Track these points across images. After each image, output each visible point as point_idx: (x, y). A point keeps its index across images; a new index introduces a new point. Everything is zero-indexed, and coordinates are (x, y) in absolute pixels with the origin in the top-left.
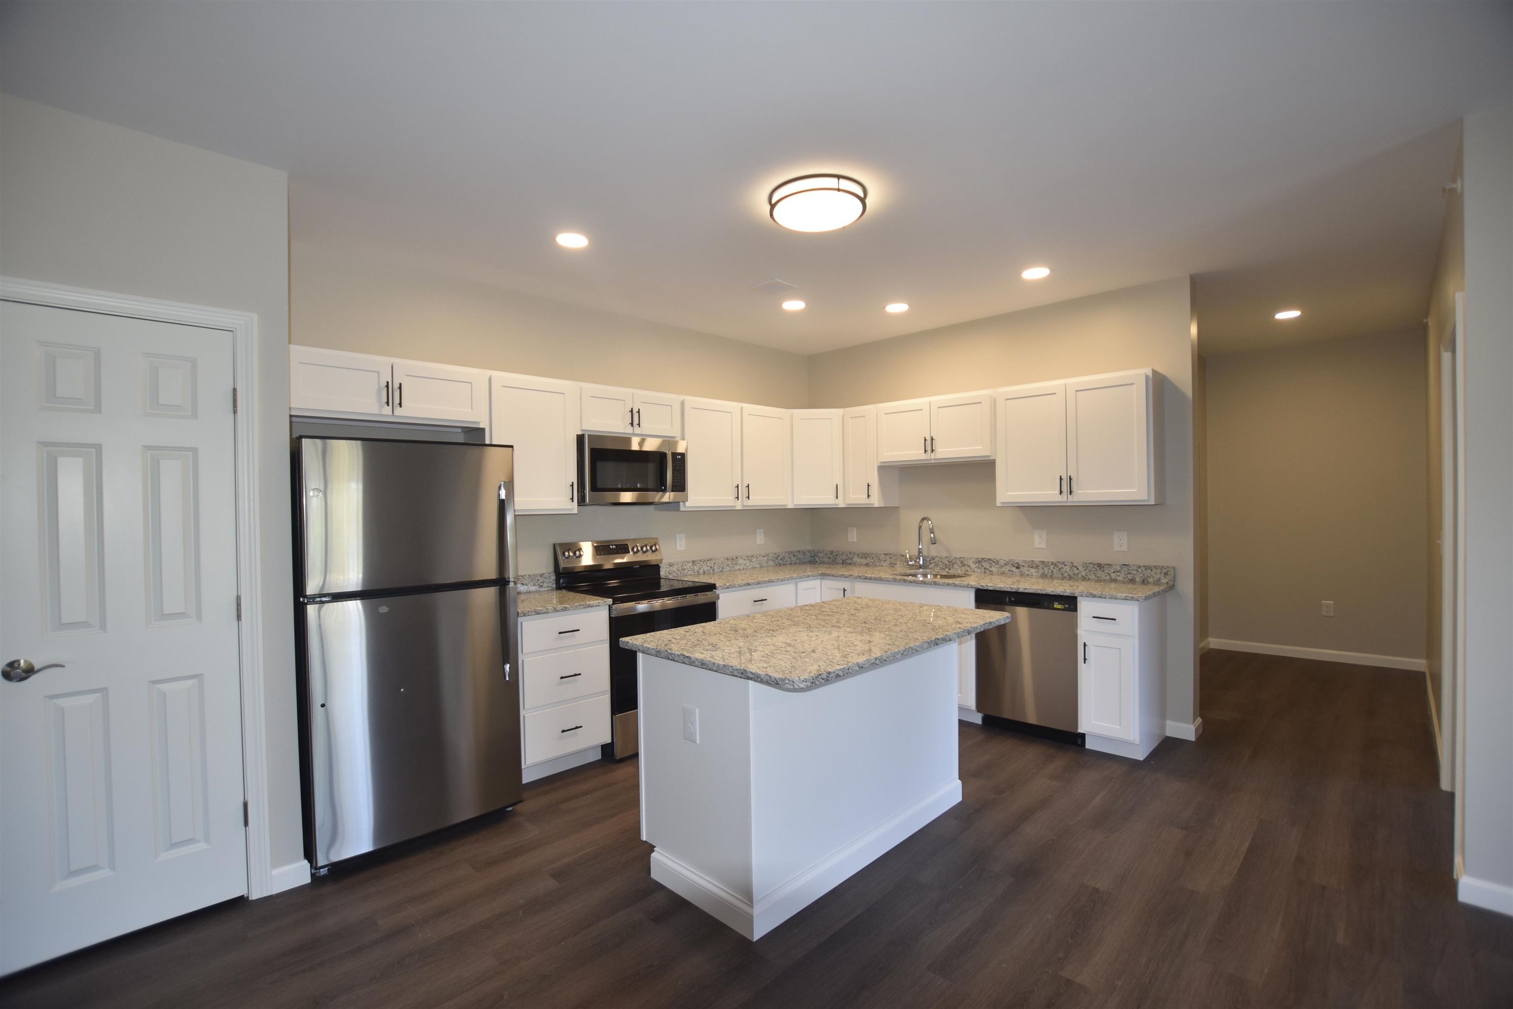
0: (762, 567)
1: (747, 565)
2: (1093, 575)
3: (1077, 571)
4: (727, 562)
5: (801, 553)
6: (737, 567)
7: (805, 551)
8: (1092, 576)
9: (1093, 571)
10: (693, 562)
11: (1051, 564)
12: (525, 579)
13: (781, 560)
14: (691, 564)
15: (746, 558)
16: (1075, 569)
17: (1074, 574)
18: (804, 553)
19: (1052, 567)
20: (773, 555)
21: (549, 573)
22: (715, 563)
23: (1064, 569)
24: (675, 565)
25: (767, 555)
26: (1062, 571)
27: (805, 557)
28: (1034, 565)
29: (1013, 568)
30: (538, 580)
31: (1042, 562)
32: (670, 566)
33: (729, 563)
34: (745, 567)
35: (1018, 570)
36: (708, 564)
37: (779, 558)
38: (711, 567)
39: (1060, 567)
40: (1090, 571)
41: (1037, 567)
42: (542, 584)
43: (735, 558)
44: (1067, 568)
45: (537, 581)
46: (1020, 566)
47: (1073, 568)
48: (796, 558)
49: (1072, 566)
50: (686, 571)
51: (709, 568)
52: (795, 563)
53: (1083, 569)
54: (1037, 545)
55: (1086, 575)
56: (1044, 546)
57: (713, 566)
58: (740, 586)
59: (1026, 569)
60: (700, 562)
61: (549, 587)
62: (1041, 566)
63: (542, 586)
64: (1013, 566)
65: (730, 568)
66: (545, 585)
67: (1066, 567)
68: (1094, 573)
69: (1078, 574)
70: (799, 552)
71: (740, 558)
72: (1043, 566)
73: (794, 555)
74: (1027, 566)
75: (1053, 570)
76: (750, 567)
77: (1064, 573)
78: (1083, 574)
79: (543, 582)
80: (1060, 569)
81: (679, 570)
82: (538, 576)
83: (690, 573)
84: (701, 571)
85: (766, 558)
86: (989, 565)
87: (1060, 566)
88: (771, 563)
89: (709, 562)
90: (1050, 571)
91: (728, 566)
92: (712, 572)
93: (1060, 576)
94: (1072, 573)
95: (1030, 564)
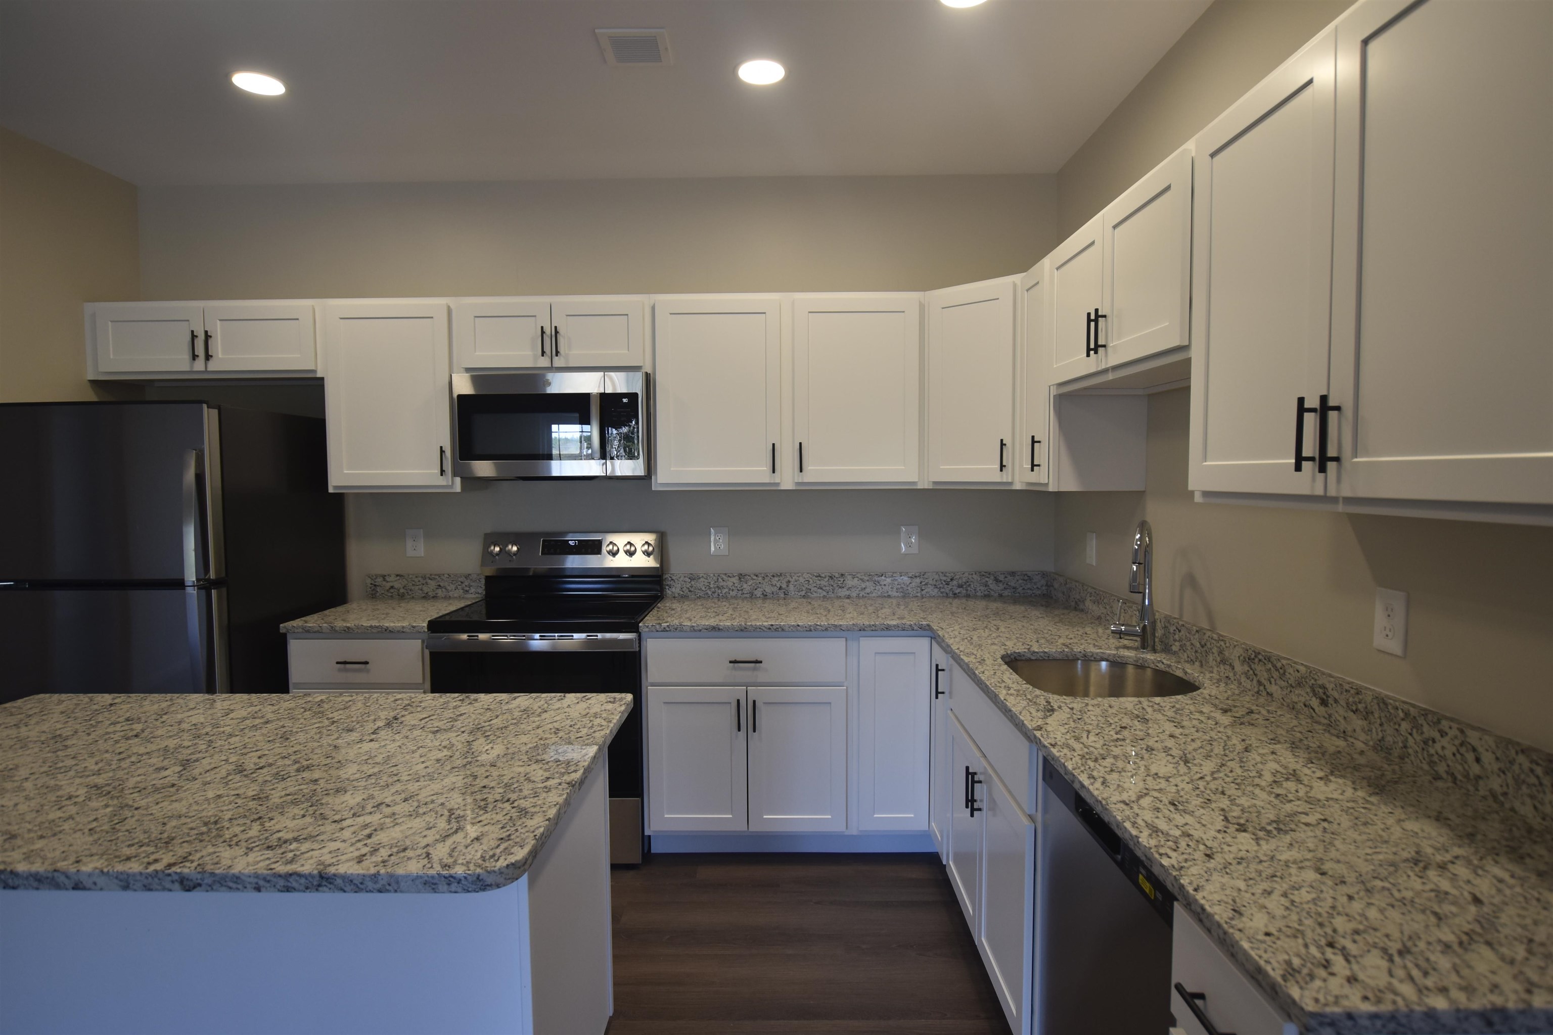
0: (905, 595)
1: (868, 590)
2: (1528, 801)
3: (1476, 769)
4: (818, 582)
5: (1017, 577)
6: (843, 592)
7: (1029, 574)
8: (1523, 803)
9: (1529, 786)
10: (741, 577)
11: (1401, 715)
12: (443, 580)
13: (960, 586)
14: (735, 580)
15: (866, 578)
16: (1470, 757)
17: (1467, 776)
18: (1028, 578)
19: (1405, 726)
20: (936, 577)
21: (478, 575)
22: (789, 582)
23: (1438, 746)
24: (702, 579)
25: (922, 575)
26: (1432, 751)
27: (1029, 586)
28: (1360, 706)
29: (1314, 699)
30: (462, 583)
31: (1382, 702)
32: (692, 579)
33: (823, 583)
34: (862, 594)
35: (1323, 709)
36: (774, 583)
37: (955, 582)
38: (780, 588)
39: (1426, 735)
40: (1519, 782)
41: (1367, 715)
42: (467, 589)
43: (837, 575)
44: (1446, 746)
45: (460, 583)
46: (1328, 697)
47: (1463, 750)
48: (1001, 586)
49: (1462, 744)
50: (724, 591)
51: (775, 589)
52: (1001, 596)
53: (1496, 766)
54: (1379, 641)
55: (1505, 794)
56: (1394, 646)
57: (784, 586)
58: (695, 631)
59: (1342, 712)
60: (755, 577)
61: (478, 593)
62: (1376, 715)
63: (467, 591)
64: (1315, 695)
65: (825, 593)
66: (472, 590)
67: (1445, 742)
68: (1532, 797)
69: (1478, 778)
70: (1013, 574)
71: (849, 577)
72: (1383, 715)
73: (997, 580)
74: (1343, 703)
75: (1406, 740)
76: (874, 595)
77: (1435, 758)
78: (1496, 783)
79: (470, 586)
80: (1425, 742)
81: (710, 588)
82: (461, 577)
83: (733, 593)
84: (758, 593)
85: (918, 580)
86: (1266, 675)
87: (1429, 732)
88: (930, 590)
89: (777, 579)
90: (1400, 739)
91: (821, 588)
92: (782, 595)
93: (1426, 767)
94: (1460, 768)
95: (1351, 699)
